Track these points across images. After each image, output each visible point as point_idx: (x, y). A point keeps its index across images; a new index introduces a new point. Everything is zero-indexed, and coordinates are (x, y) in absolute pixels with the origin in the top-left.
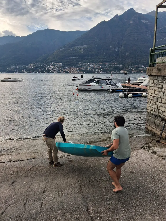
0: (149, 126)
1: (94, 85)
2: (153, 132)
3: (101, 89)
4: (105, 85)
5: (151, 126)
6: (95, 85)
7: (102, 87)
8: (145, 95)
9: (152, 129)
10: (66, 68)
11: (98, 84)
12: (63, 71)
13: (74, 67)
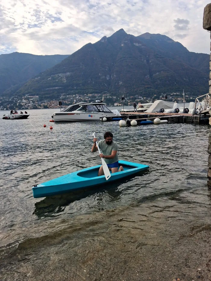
1: (79, 114)
3: (90, 118)
4: (95, 112)
6: (81, 113)
7: (91, 116)
8: (158, 121)
10: (45, 102)
11: (85, 112)
12: (40, 106)
13: (55, 100)
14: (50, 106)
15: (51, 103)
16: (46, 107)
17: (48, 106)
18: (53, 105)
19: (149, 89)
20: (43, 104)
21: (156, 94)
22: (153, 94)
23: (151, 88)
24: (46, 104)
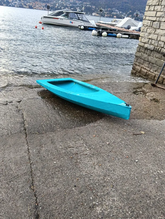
0: (139, 66)
1: (62, 19)
2: (144, 74)
3: (71, 24)
4: (75, 19)
5: (142, 66)
6: (64, 18)
7: (72, 23)
9: (142, 69)
10: (30, 2)
11: (67, 18)
12: (26, 5)
13: (40, 1)
14: (34, 6)
15: (35, 4)
16: (31, 7)
17: (33, 7)
18: (37, 6)
19: (126, 4)
20: (28, 4)
21: (132, 10)
22: (129, 9)
23: (128, 3)
24: (31, 5)
